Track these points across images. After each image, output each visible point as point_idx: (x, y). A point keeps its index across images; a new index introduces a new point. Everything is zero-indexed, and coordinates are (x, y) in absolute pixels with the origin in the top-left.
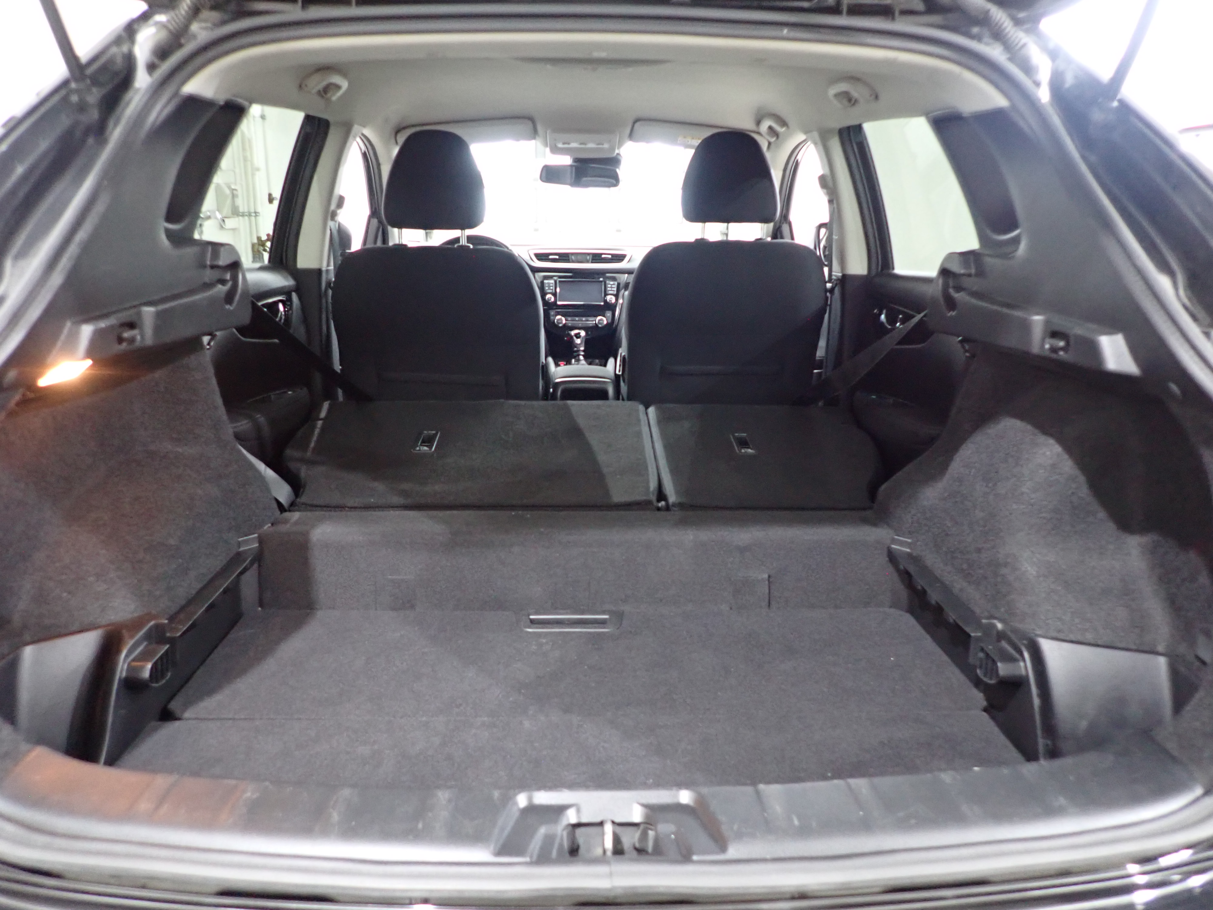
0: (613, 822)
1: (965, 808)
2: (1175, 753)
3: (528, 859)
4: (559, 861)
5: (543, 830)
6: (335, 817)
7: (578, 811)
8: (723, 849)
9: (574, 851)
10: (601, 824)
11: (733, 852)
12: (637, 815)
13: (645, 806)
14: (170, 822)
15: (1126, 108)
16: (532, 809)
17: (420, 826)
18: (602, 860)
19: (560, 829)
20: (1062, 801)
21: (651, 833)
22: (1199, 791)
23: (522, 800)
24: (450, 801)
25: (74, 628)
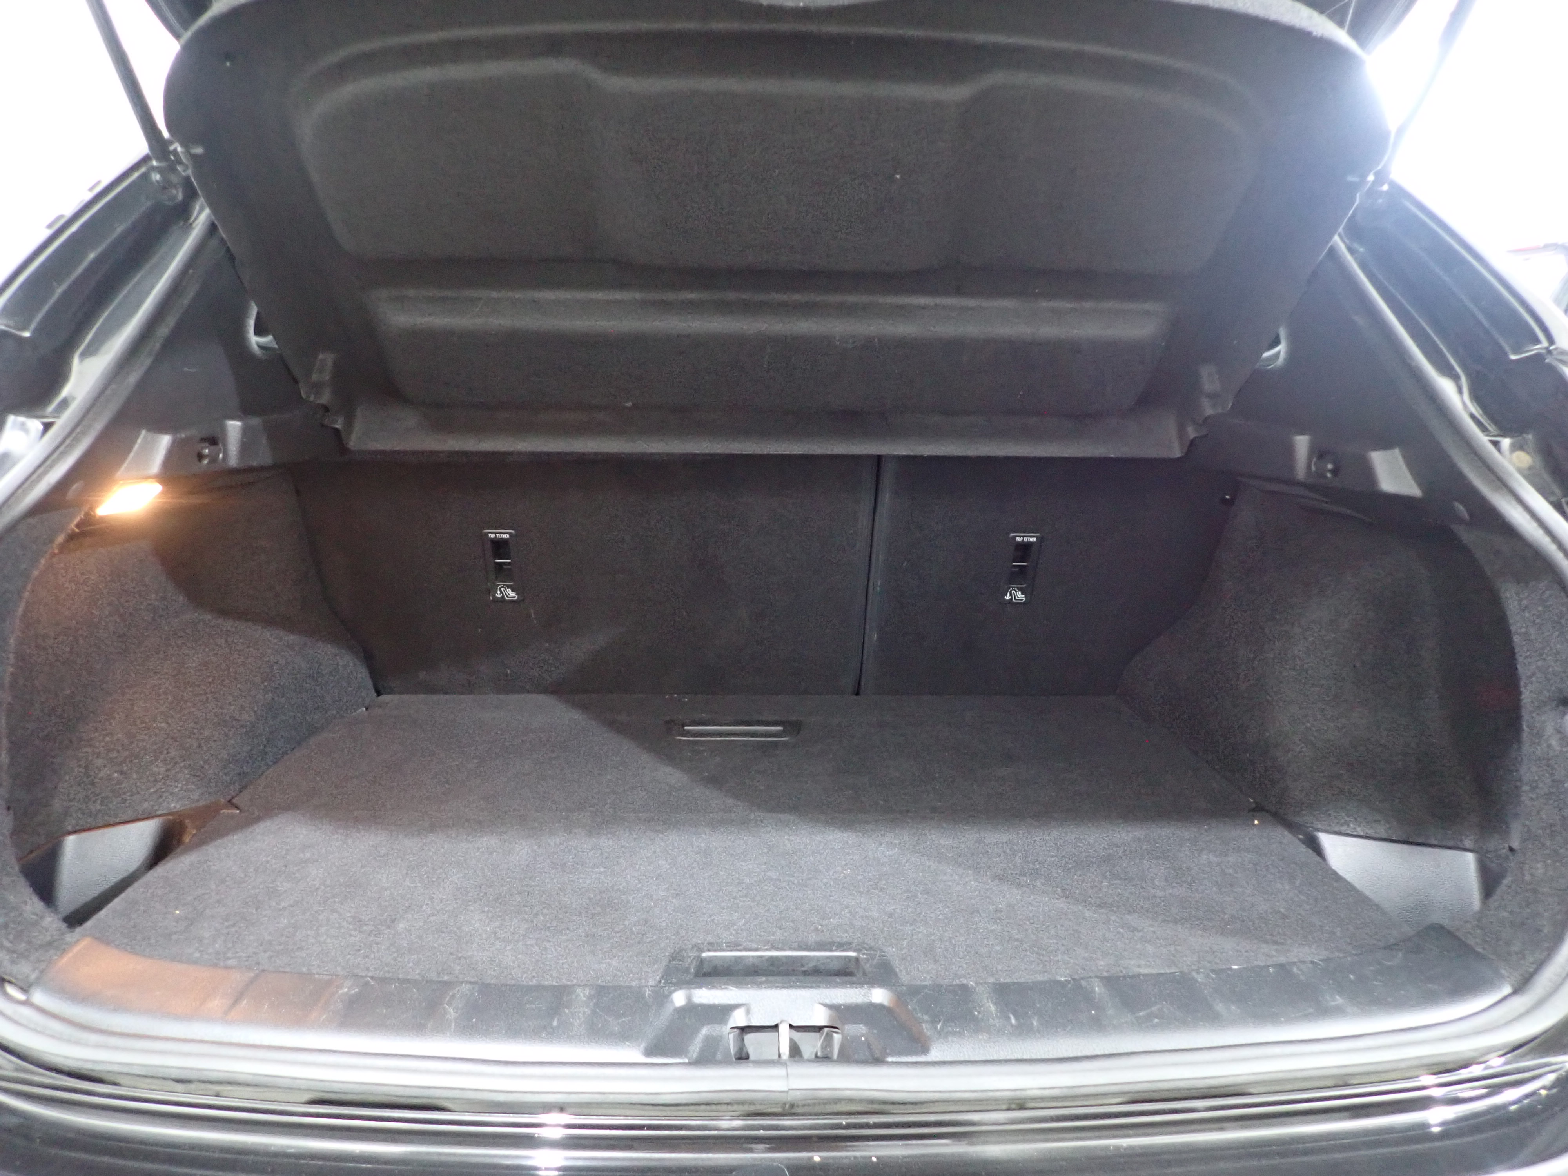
0: (791, 1026)
1: (1220, 1007)
2: (1479, 949)
3: (686, 1061)
4: (725, 1062)
5: (705, 1031)
6: (452, 1013)
7: (748, 1012)
8: (925, 1051)
9: (742, 1057)
10: (776, 1026)
11: (935, 1054)
12: (820, 1017)
13: (830, 1007)
14: (250, 1020)
15: (1398, 192)
16: (692, 1010)
17: (555, 1023)
18: (778, 1062)
19: (726, 1032)
20: (1339, 1000)
21: (837, 1037)
22: (1507, 990)
23: (679, 998)
24: (590, 997)
25: (125, 817)
